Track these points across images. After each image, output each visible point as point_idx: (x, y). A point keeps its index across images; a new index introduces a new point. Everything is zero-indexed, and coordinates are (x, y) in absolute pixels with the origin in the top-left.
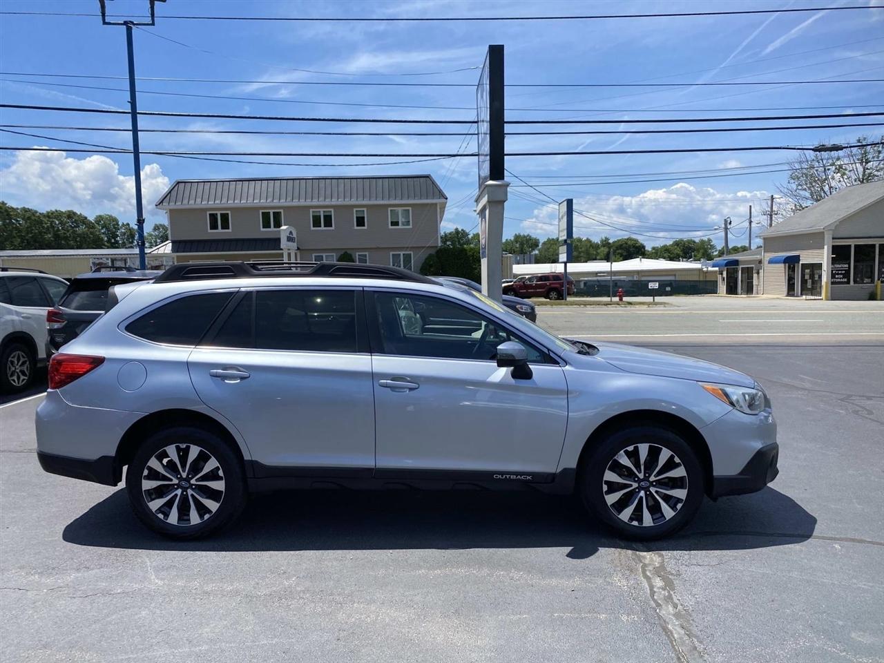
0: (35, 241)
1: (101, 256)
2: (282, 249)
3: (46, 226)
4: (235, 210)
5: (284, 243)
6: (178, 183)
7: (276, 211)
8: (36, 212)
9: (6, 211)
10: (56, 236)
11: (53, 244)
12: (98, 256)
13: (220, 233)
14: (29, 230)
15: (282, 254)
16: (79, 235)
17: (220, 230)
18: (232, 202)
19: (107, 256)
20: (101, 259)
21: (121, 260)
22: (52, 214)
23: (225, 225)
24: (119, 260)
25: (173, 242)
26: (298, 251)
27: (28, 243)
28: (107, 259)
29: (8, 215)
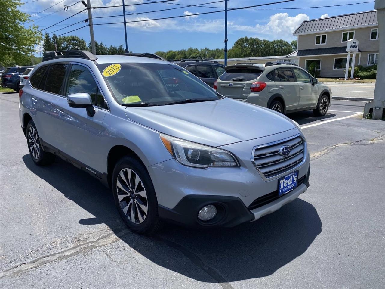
0: (267, 54)
1: (280, 59)
2: (347, 52)
3: (271, 47)
4: (329, 33)
5: (349, 49)
6: (305, 22)
7: (351, 31)
8: (268, 41)
9: (257, 41)
10: (275, 51)
11: (273, 54)
12: (279, 59)
13: (321, 45)
14: (265, 48)
15: (347, 55)
16: (283, 50)
17: (321, 44)
18: (328, 29)
19: (283, 59)
20: (281, 60)
21: (288, 60)
22: (274, 41)
23: (324, 41)
24: (287, 60)
25: (299, 51)
26: (360, 53)
27: (264, 54)
28: (283, 60)
29: (258, 43)
